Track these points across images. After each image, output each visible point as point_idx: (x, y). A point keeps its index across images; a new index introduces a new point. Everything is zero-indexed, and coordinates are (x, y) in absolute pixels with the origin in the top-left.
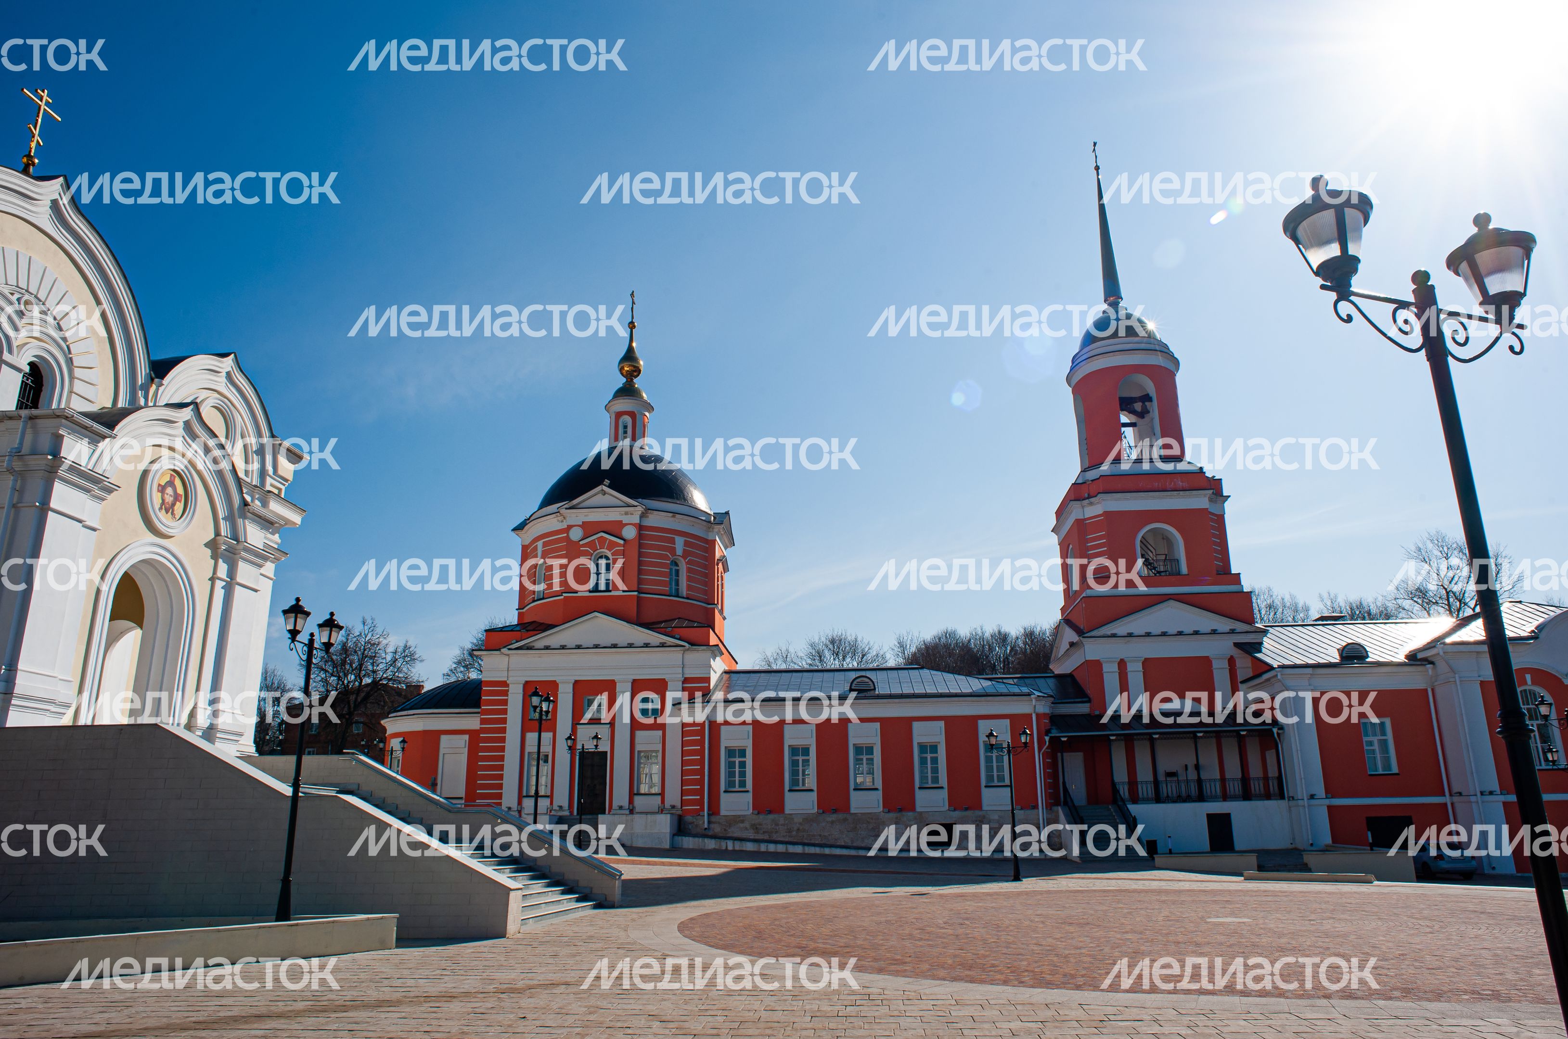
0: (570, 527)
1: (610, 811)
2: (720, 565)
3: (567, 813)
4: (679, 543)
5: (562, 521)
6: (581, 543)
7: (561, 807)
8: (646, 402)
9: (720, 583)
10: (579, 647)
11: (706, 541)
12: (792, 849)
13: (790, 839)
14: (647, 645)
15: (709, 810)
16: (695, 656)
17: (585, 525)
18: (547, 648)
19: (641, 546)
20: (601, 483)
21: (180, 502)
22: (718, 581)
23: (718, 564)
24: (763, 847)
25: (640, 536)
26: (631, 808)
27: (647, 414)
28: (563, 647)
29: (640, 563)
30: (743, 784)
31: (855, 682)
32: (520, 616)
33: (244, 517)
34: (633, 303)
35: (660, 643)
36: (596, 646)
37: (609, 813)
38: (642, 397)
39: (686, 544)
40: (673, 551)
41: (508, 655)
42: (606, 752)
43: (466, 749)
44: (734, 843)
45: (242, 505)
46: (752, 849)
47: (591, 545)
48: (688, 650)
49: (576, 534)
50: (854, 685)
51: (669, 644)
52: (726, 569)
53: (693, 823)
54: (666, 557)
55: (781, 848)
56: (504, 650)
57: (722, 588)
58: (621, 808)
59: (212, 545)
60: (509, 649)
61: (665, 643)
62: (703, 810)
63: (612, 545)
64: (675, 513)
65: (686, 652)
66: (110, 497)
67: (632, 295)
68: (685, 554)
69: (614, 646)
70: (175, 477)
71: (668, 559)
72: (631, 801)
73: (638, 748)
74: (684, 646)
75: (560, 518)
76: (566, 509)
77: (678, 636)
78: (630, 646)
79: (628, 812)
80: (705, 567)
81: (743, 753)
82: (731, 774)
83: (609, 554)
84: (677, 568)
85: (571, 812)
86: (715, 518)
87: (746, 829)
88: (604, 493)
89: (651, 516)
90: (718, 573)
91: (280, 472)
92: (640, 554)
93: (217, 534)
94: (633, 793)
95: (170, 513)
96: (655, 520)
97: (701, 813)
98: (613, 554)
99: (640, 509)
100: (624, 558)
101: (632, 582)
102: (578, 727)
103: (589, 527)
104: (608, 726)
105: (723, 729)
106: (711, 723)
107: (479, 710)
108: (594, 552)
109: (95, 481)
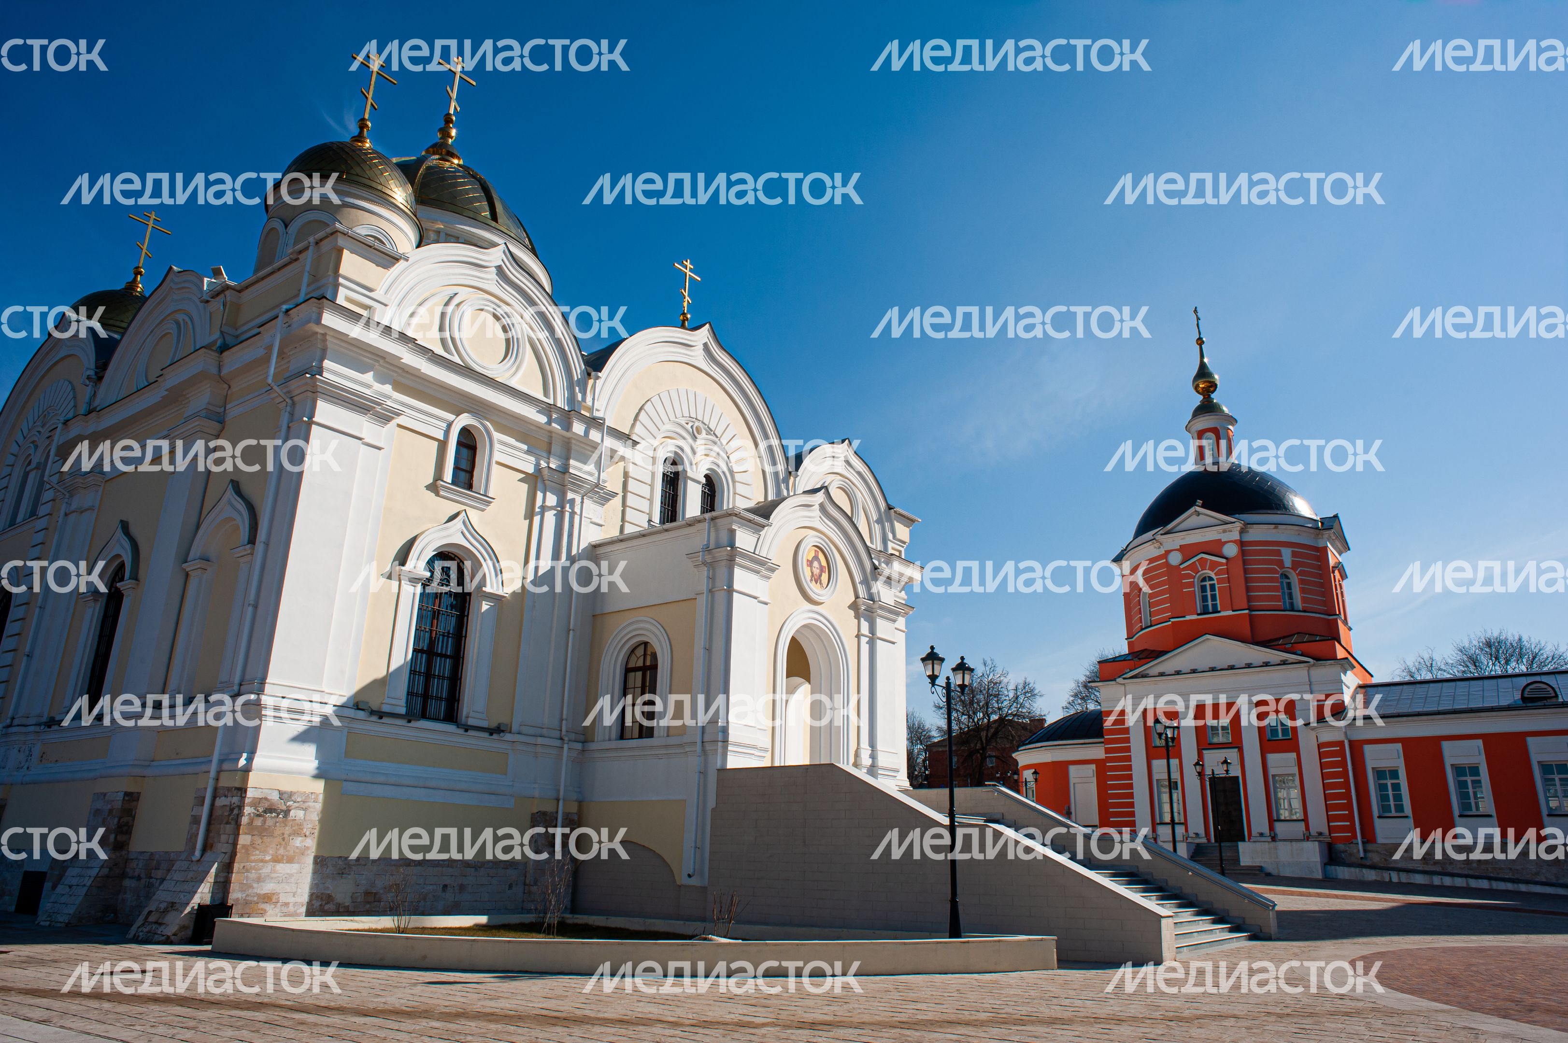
0: (1168, 552)
1: (1249, 838)
2: (1337, 572)
3: (1204, 840)
4: (1287, 555)
5: (1159, 548)
6: (1182, 567)
7: (1197, 834)
8: (1227, 416)
9: (1339, 591)
10: (1194, 671)
11: (1316, 549)
12: (1473, 883)
13: (1471, 872)
14: (1266, 664)
15: (1363, 836)
16: (1322, 672)
17: (1182, 549)
18: (1162, 674)
19: (1245, 562)
20: (1193, 504)
21: (825, 572)
22: (1336, 589)
23: (1333, 572)
24: (1436, 880)
25: (1243, 553)
26: (1273, 835)
27: (1230, 427)
28: (1178, 673)
29: (1247, 580)
30: (1400, 808)
31: (1528, 689)
32: (1130, 645)
33: (875, 578)
34: (1198, 319)
35: (1281, 661)
36: (1213, 669)
37: (1249, 841)
38: (1223, 411)
39: (1294, 554)
40: (1281, 563)
41: (1124, 684)
42: (1238, 777)
43: (1095, 779)
44: (1399, 875)
45: (873, 568)
46: (1422, 882)
47: (1192, 567)
48: (1314, 665)
49: (1175, 559)
50: (1526, 692)
51: (1290, 661)
52: (1344, 576)
53: (1346, 851)
54: (1274, 571)
55: (1460, 882)
56: (1120, 680)
57: (1342, 596)
58: (1261, 835)
59: (854, 606)
60: (1124, 679)
61: (1287, 660)
62: (1356, 838)
63: (1213, 566)
64: (1276, 524)
65: (1311, 668)
67: (1196, 311)
68: (1295, 566)
69: (1232, 668)
70: (818, 552)
71: (1277, 572)
72: (1271, 828)
73: (1272, 771)
74: (1308, 662)
75: (1157, 545)
76: (1161, 535)
77: (1300, 652)
78: (1249, 666)
79: (1269, 839)
80: (1320, 576)
81: (1394, 774)
82: (1384, 798)
83: (1212, 575)
84: (1288, 581)
85: (1209, 840)
86: (1322, 523)
88: (1198, 514)
89: (1250, 530)
90: (1335, 581)
92: (1246, 571)
93: (857, 597)
94: (1272, 820)
95: (818, 583)
96: (1256, 534)
97: (1354, 841)
98: (1216, 574)
99: (1238, 525)
100: (1228, 577)
101: (1243, 602)
102: (1204, 752)
103: (1187, 551)
104: (1236, 750)
105: (1367, 748)
106: (1351, 742)
107: (1102, 740)
108: (1196, 574)
109: (762, 563)
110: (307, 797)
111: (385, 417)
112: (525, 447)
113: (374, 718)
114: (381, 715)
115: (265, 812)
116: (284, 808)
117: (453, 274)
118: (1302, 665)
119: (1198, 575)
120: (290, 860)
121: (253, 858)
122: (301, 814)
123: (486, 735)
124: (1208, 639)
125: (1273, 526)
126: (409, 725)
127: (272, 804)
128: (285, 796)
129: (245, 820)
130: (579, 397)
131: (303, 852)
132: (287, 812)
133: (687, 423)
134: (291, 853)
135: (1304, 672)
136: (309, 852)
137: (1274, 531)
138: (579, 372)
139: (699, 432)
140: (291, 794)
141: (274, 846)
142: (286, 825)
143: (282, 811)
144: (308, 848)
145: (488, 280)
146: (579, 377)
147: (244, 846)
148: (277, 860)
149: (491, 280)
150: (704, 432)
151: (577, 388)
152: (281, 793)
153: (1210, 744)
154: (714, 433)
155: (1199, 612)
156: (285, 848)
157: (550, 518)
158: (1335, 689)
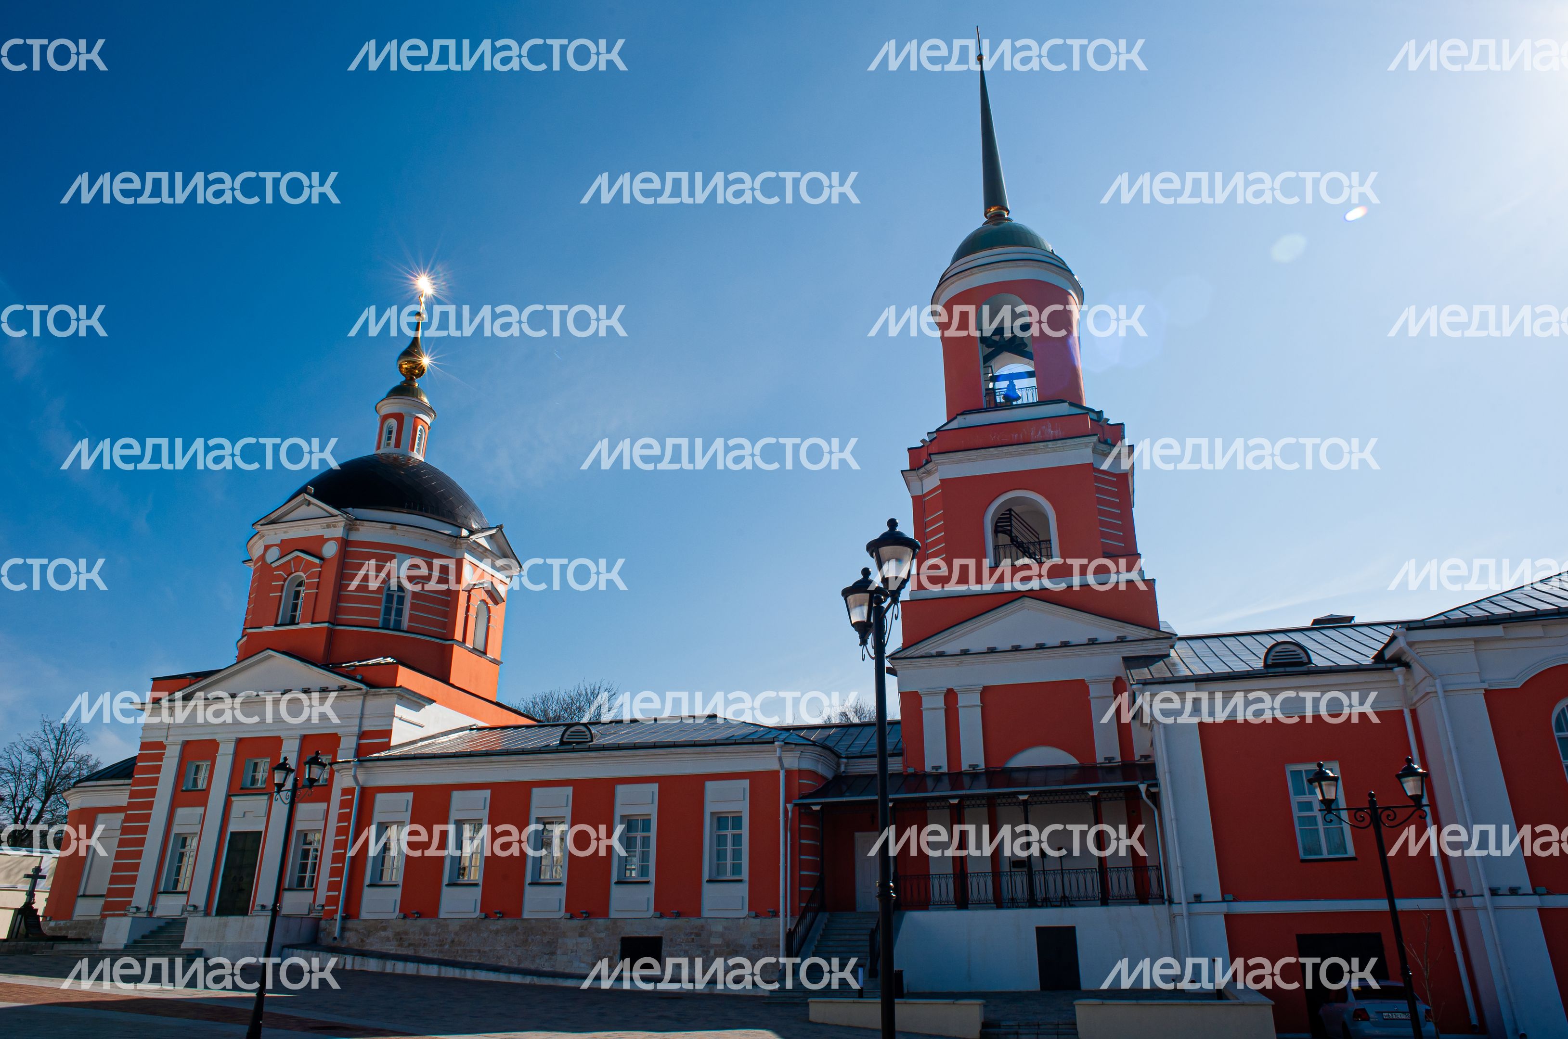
0: (267, 548)
1: (251, 912)
5: (264, 542)
6: (276, 565)
7: (195, 907)
13: (440, 956)
14: (324, 689)
15: (344, 911)
16: (378, 702)
17: (283, 544)
19: (340, 566)
25: (343, 554)
27: (420, 415)
29: (341, 587)
31: (568, 733)
35: (339, 687)
42: (261, 832)
43: (119, 832)
47: (285, 567)
48: (367, 693)
49: (272, 556)
50: (566, 736)
51: (348, 687)
53: (324, 929)
58: (262, 907)
61: (343, 686)
62: (336, 913)
63: (307, 567)
65: (367, 696)
73: (295, 828)
74: (361, 689)
76: (261, 525)
77: (359, 677)
83: (304, 578)
84: (401, 594)
87: (387, 939)
89: (359, 528)
92: (343, 577)
96: (366, 533)
97: (335, 916)
99: (344, 520)
100: (318, 582)
101: (325, 610)
102: (233, 798)
103: (286, 547)
104: (265, 798)
105: (379, 797)
106: (364, 790)
107: (130, 781)
108: (288, 576)
118: (355, 693)
119: (290, 578)
124: (272, 656)
125: (389, 526)
135: (359, 702)
137: (392, 531)
153: (241, 789)
155: (279, 622)
158: (385, 725)
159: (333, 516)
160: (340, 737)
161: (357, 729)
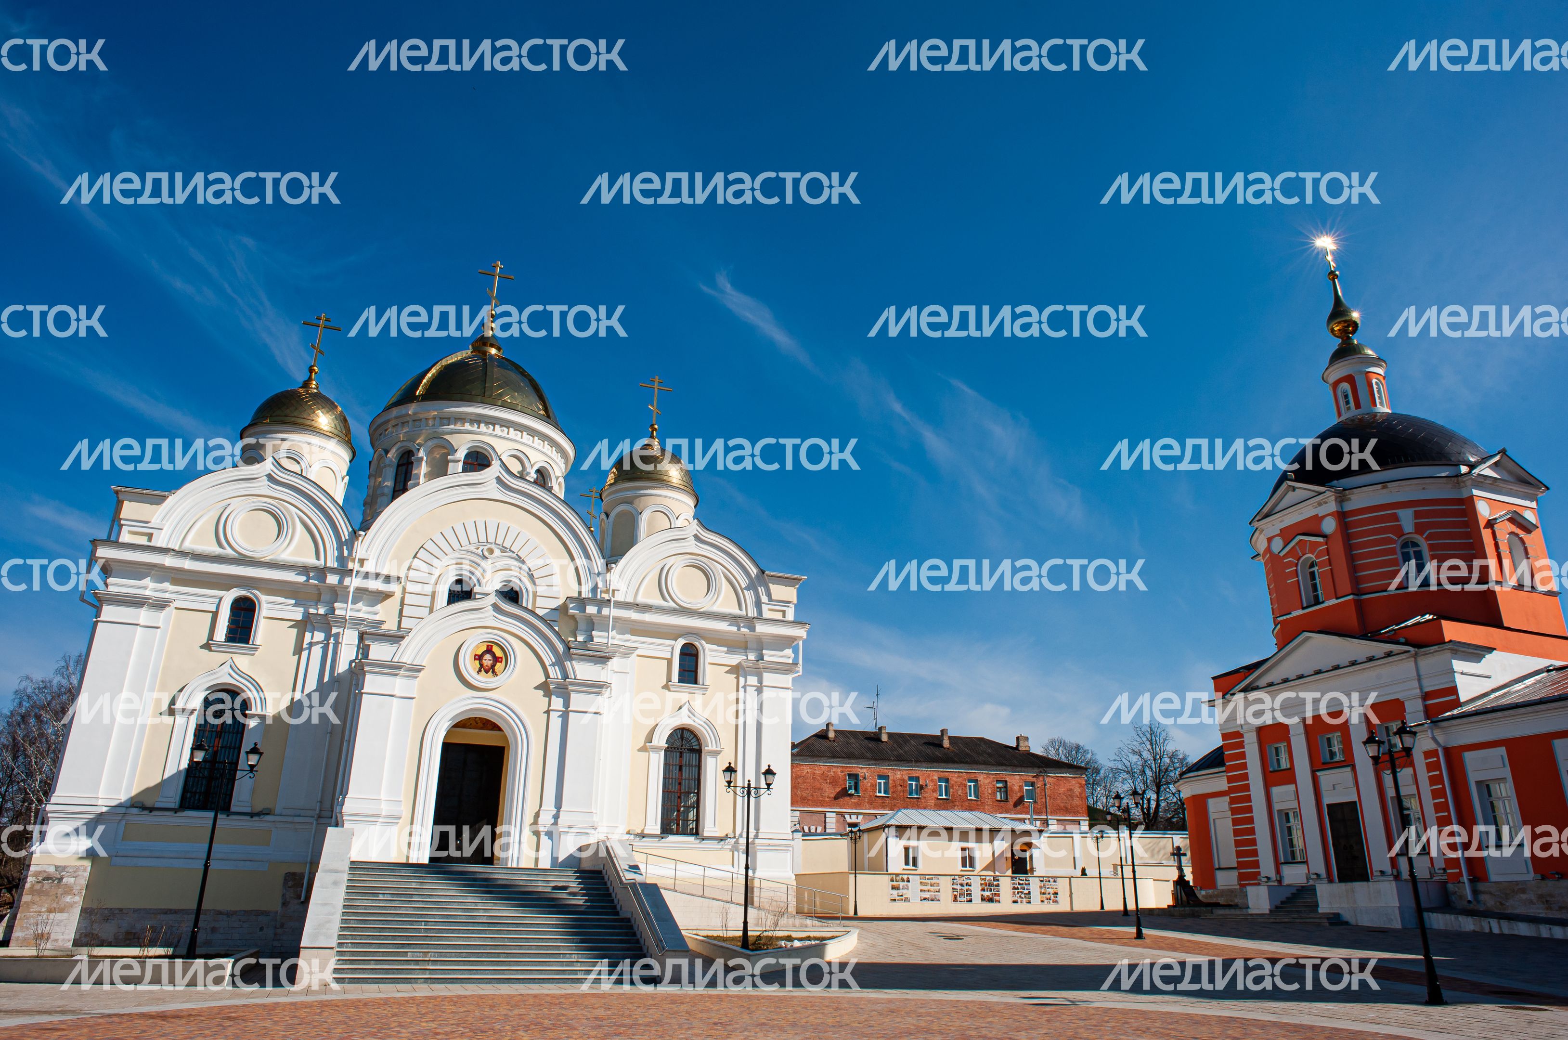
0: (1272, 540)
1: (1372, 876)
4: (1407, 519)
6: (1283, 554)
7: (1317, 875)
8: (1369, 356)
10: (1300, 677)
11: (1460, 501)
14: (1371, 659)
15: (1470, 873)
16: (1429, 662)
17: (1283, 532)
18: (1272, 685)
19: (1348, 537)
21: (501, 662)
23: (1490, 527)
25: (1344, 526)
26: (1395, 873)
28: (1286, 681)
29: (1352, 558)
33: (571, 659)
35: (1384, 653)
37: (1369, 882)
39: (1417, 515)
40: (1399, 530)
42: (1356, 802)
43: (1230, 813)
45: (567, 650)
47: (1293, 553)
48: (1416, 655)
49: (1279, 546)
51: (1393, 652)
53: (1455, 893)
54: (1389, 541)
58: (1382, 873)
59: (545, 688)
61: (1390, 652)
62: (1462, 875)
63: (1313, 548)
65: (1418, 659)
66: (421, 674)
68: (1419, 529)
69: (1336, 668)
70: (492, 646)
71: (1393, 542)
72: (1394, 865)
74: (1408, 651)
75: (1263, 532)
76: (1258, 521)
77: (1402, 640)
78: (1353, 663)
80: (1466, 535)
83: (1315, 558)
84: (1416, 549)
87: (1531, 902)
88: (1294, 489)
89: (1354, 497)
91: (774, 597)
92: (1350, 548)
93: (547, 676)
95: (490, 673)
96: (1360, 500)
97: (1461, 879)
98: (1318, 557)
99: (1332, 495)
100: (1329, 559)
101: (1344, 584)
102: (1318, 774)
103: (1287, 534)
104: (1349, 769)
105: (1468, 756)
106: (1447, 751)
107: (1224, 768)
108: (1298, 560)
109: (399, 668)
110: (77, 869)
111: (161, 605)
112: (293, 602)
113: (146, 812)
114: (151, 809)
115: (44, 880)
116: (59, 876)
117: (227, 491)
118: (1404, 656)
119: (1301, 561)
120: (61, 911)
121: (32, 910)
122: (72, 880)
123: (248, 818)
124: (1309, 637)
125: (1380, 486)
126: (177, 815)
127: (49, 874)
128: (59, 869)
129: (27, 886)
130: (346, 553)
131: (71, 905)
132: (60, 879)
133: (478, 549)
134: (62, 906)
135: (1411, 664)
136: (77, 905)
137: (1385, 491)
138: (346, 533)
139: (491, 551)
140: (65, 867)
141: (49, 901)
142: (59, 888)
143: (57, 878)
144: (76, 903)
145: (259, 487)
146: (347, 538)
147: (25, 903)
148: (50, 911)
149: (263, 486)
150: (497, 552)
151: (345, 547)
152: (57, 867)
153: (1323, 764)
154: (510, 550)
155: (1305, 605)
156: (57, 903)
157: (317, 651)
158: (1447, 683)
159: (1320, 493)
160: (1403, 703)
161: (1418, 691)
